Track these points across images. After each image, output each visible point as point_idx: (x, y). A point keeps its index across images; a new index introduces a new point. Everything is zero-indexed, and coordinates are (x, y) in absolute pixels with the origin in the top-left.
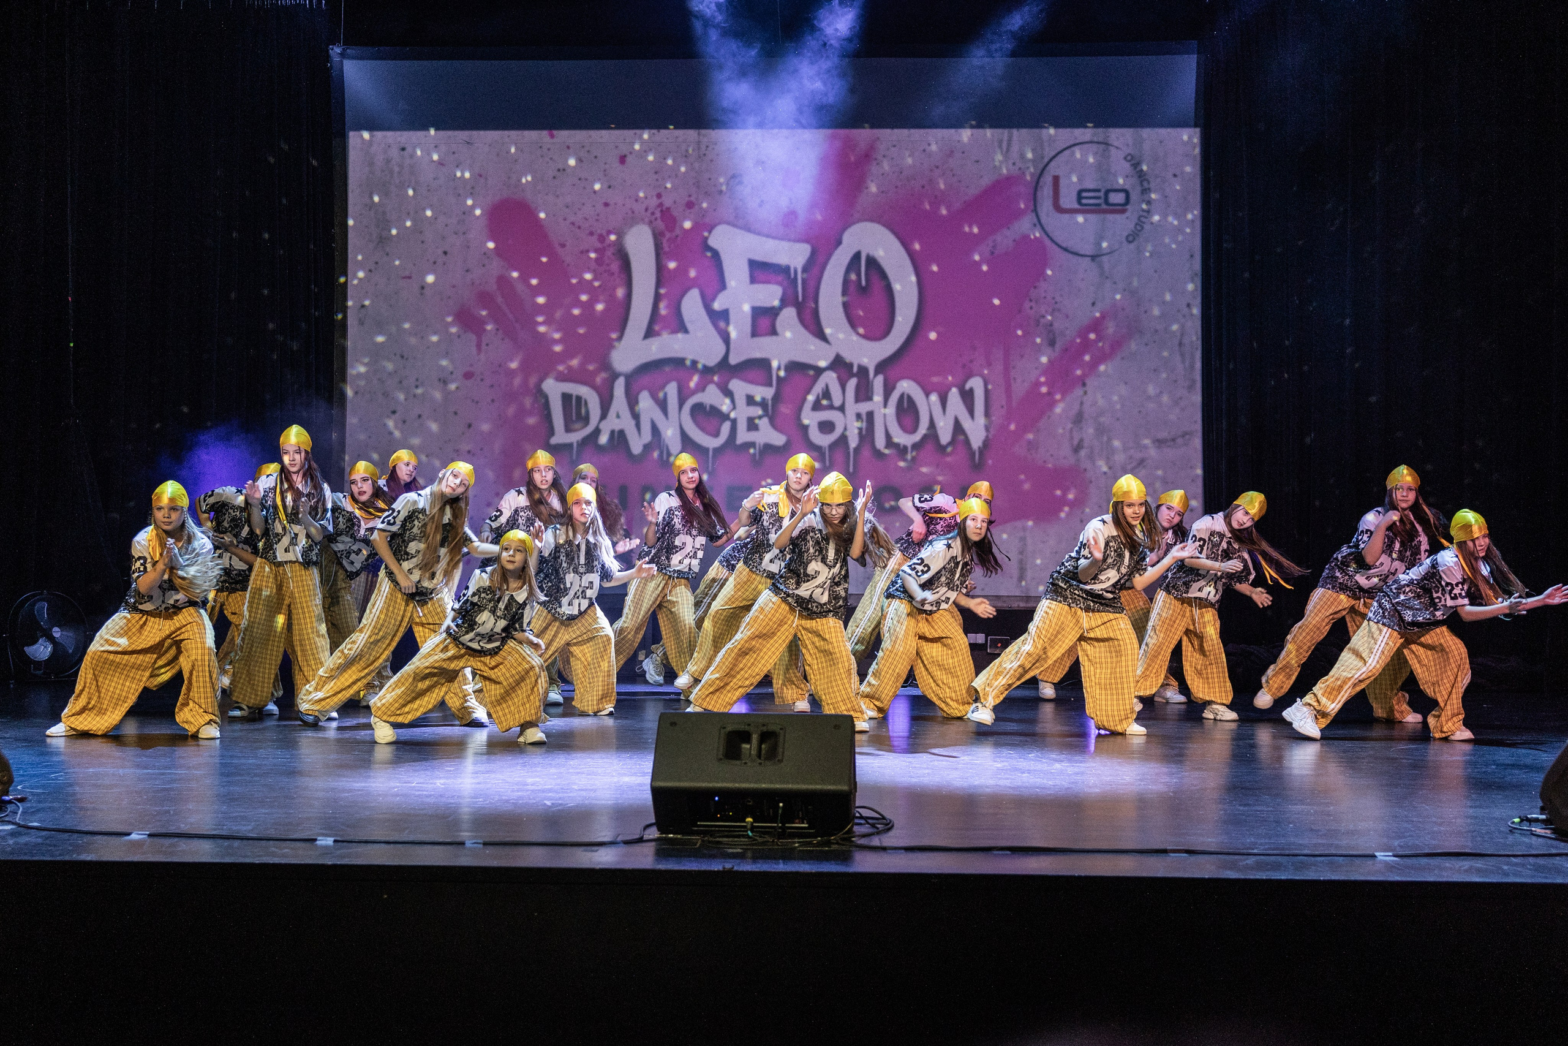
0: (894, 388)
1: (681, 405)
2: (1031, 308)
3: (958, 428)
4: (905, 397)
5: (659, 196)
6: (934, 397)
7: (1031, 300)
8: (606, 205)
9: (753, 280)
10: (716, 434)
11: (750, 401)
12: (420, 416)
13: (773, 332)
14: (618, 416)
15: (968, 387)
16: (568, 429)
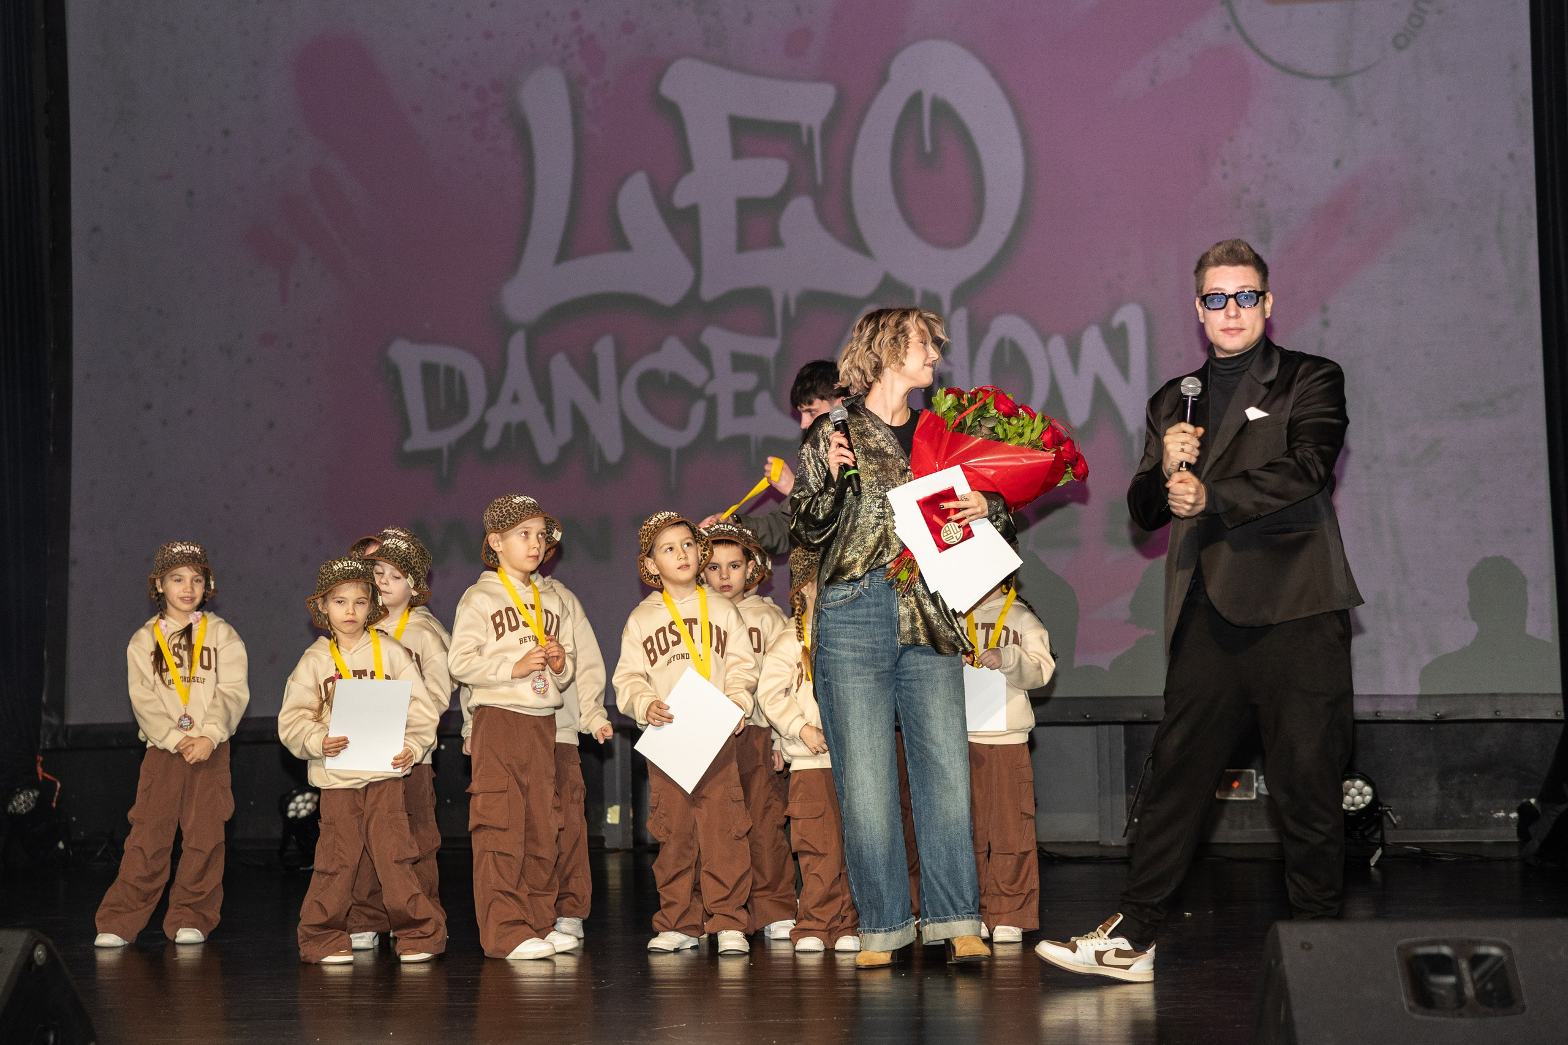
0: (985, 330)
1: (621, 375)
2: (1225, 176)
3: (1101, 394)
4: (1007, 347)
5: (576, 15)
6: (1057, 344)
7: (1224, 163)
8: (488, 35)
9: (738, 153)
10: (682, 424)
11: (741, 362)
12: (190, 412)
13: (775, 241)
14: (515, 399)
15: (1116, 321)
16: (435, 423)
